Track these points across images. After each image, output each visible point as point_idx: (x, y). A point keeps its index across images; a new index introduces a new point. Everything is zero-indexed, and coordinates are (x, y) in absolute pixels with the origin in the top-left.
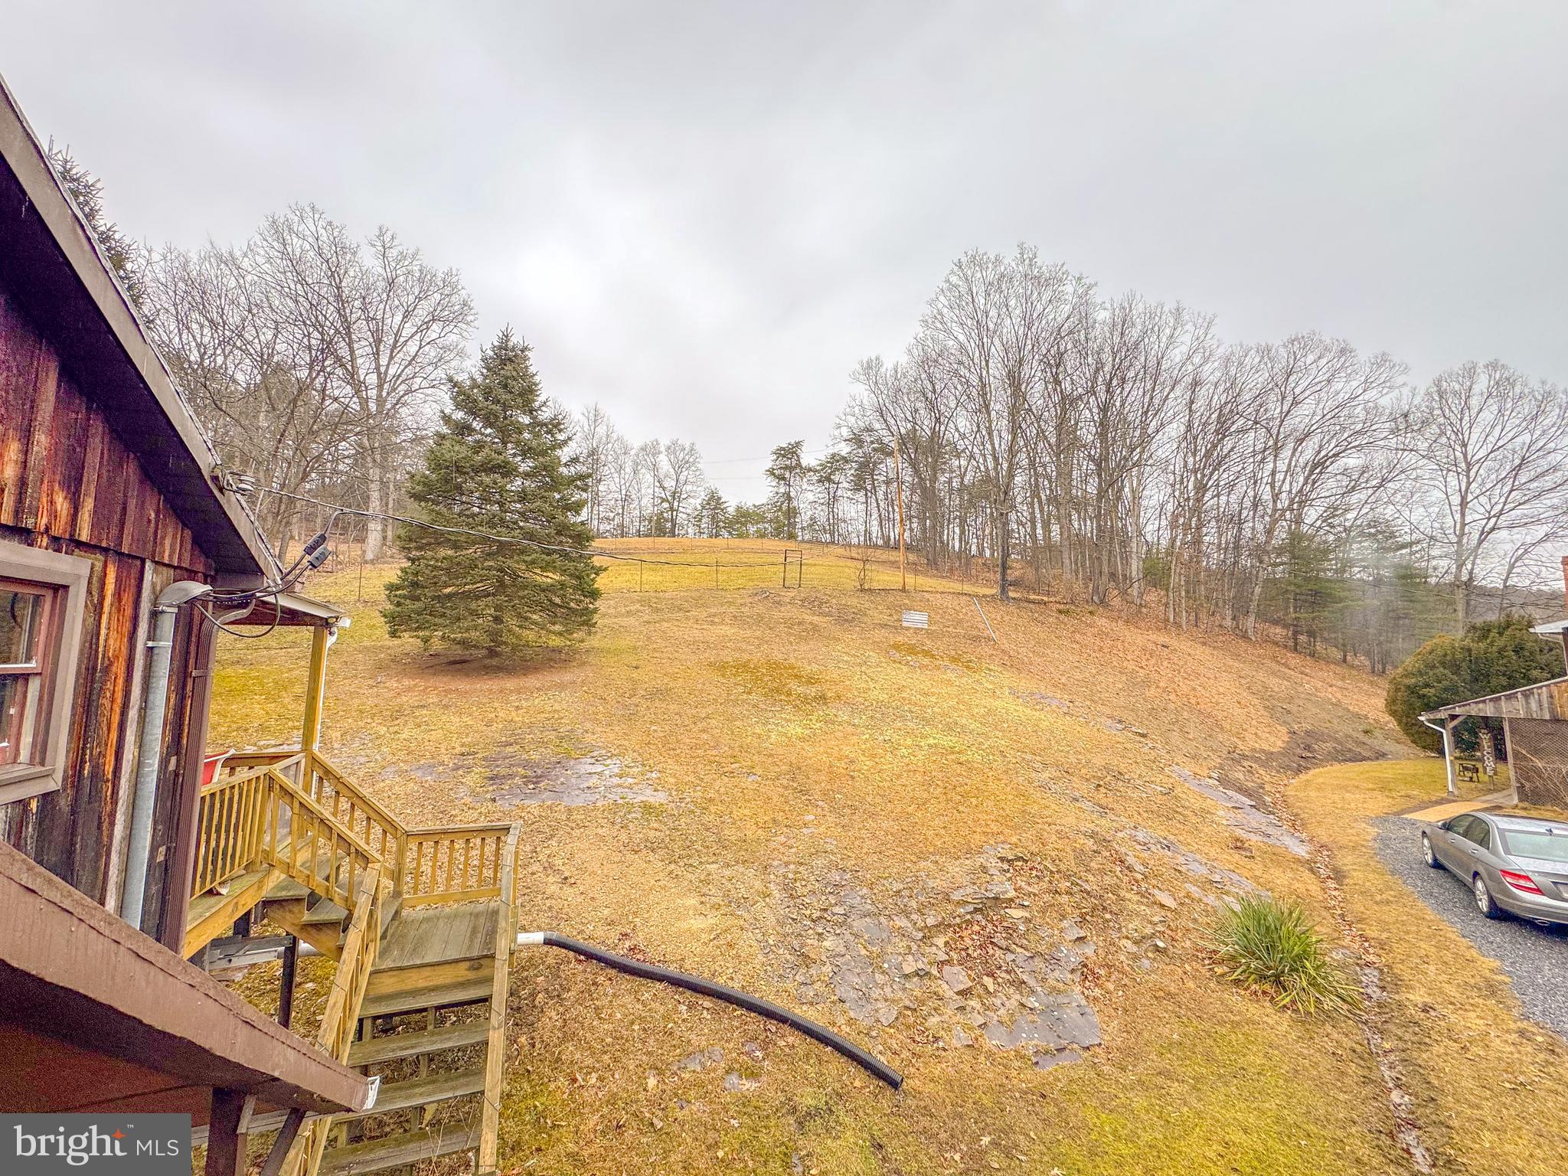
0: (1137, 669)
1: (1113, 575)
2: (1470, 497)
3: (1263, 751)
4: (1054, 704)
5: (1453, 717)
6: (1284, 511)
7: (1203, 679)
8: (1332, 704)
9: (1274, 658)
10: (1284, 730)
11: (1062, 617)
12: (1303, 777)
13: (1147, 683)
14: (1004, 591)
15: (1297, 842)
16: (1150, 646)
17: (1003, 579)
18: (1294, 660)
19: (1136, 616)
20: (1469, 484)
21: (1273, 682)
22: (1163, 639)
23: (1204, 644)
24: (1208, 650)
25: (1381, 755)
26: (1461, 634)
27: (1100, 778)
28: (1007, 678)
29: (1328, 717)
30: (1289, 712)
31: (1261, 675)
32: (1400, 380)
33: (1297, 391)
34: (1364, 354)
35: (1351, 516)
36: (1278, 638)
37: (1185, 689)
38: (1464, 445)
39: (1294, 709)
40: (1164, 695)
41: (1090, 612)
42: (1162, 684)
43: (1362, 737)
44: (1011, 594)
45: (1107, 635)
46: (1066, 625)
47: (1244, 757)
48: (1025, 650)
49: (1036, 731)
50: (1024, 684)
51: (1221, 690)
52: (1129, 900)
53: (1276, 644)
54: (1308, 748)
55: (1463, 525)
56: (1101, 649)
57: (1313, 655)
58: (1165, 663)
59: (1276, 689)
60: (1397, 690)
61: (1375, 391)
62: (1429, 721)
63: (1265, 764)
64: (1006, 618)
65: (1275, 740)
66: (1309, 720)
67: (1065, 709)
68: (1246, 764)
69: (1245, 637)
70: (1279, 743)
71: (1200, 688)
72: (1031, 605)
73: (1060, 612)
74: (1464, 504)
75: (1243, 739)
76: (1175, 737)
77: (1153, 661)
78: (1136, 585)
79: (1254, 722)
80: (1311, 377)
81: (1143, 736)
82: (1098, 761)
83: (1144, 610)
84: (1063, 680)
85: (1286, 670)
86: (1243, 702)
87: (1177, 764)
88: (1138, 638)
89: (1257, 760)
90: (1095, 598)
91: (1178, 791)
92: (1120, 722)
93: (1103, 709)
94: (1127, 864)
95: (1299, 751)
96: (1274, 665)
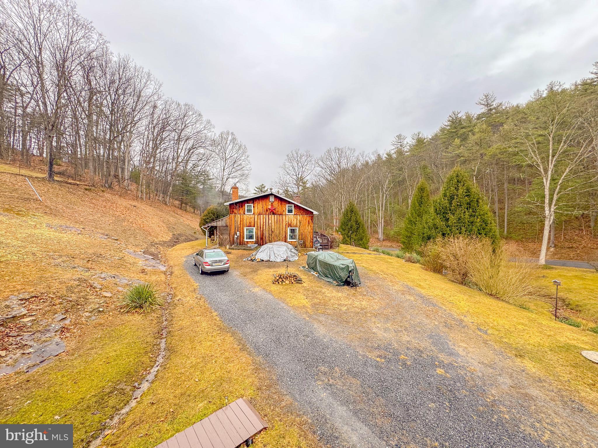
0: (121, 215)
1: (116, 176)
2: (225, 168)
3: (163, 241)
4: (74, 229)
5: (208, 227)
6: (180, 162)
7: (147, 218)
8: (187, 225)
9: (174, 211)
10: (171, 234)
11: (87, 192)
12: (173, 248)
13: (124, 220)
14: (51, 175)
15: (163, 267)
16: (129, 206)
17: (51, 170)
18: (180, 212)
19: (124, 193)
20: (225, 164)
21: (171, 219)
22: (135, 203)
23: (151, 206)
24: (152, 208)
25: (197, 239)
26: (216, 205)
27: (90, 258)
28: (46, 219)
29: (185, 229)
30: (174, 228)
31: (168, 217)
32: (213, 130)
33: (187, 122)
34: (204, 118)
35: (200, 168)
36: (177, 205)
37: (140, 222)
38: (225, 154)
39: (176, 227)
40: (131, 224)
41: (103, 191)
42: (130, 220)
43: (193, 234)
44: (56, 178)
45: (109, 201)
46: (88, 195)
47: (157, 244)
48: (61, 206)
49: (59, 243)
50: (56, 222)
51: (153, 222)
52: (91, 299)
53: (175, 206)
54: (177, 239)
55: (223, 176)
56: (105, 207)
57: (186, 210)
58: (134, 213)
59: (172, 221)
60: (202, 220)
61: (206, 131)
62: (204, 228)
63: (162, 245)
64: (51, 190)
65: (168, 237)
66: (180, 231)
67: (79, 232)
68: (156, 246)
69: (166, 204)
70: (169, 238)
71: (146, 222)
72: (69, 185)
73: (86, 189)
74: (224, 170)
75: (157, 238)
76: (132, 239)
77: (128, 212)
78: (126, 181)
79: (162, 232)
80: (190, 120)
81: (117, 240)
82: (91, 251)
83: (128, 192)
84: (82, 220)
85: (176, 215)
86: (160, 226)
87: (128, 249)
88: (123, 203)
89: (160, 244)
90: (106, 185)
91: (125, 258)
92: (107, 235)
93: (100, 231)
94: (93, 286)
95: (174, 240)
96: (173, 214)
